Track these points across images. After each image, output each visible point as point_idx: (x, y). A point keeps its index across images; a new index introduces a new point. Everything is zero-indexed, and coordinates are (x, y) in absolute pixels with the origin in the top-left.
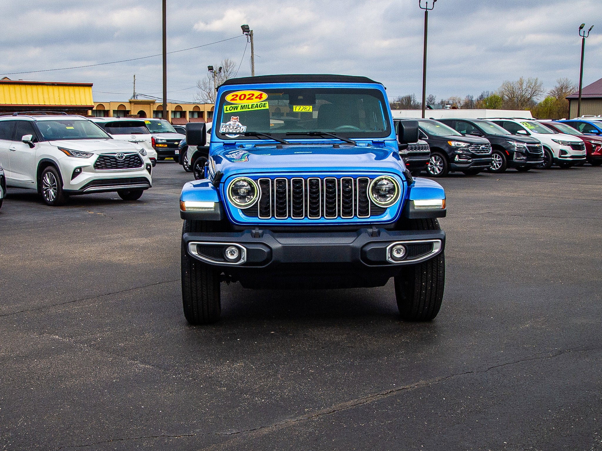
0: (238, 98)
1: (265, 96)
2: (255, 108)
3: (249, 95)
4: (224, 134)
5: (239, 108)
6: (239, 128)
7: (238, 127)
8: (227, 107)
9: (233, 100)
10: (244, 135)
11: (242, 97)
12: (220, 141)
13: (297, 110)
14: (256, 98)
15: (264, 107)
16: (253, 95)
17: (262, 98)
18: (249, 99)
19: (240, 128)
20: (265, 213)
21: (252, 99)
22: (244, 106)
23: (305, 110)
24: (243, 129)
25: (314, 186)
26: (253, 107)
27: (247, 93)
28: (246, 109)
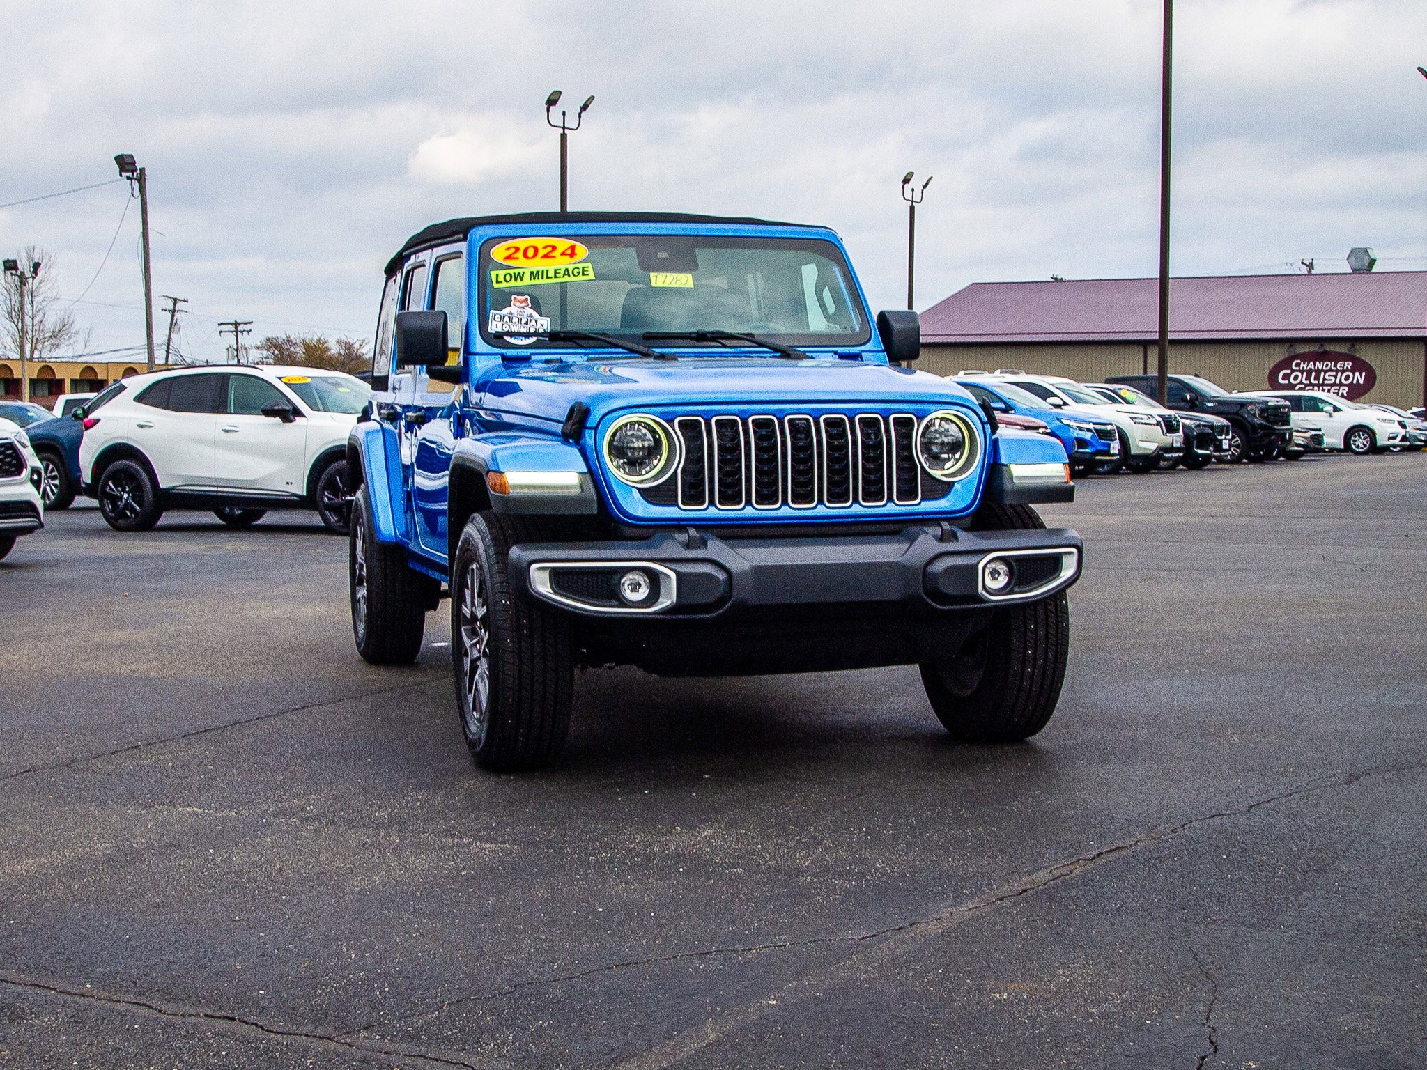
0: (520, 255)
1: (582, 251)
2: (563, 276)
3: (545, 247)
4: (499, 336)
5: (527, 276)
6: (533, 323)
7: (531, 320)
8: (497, 276)
9: (509, 257)
10: (547, 339)
11: (531, 252)
12: (493, 352)
13: (660, 284)
14: (563, 254)
15: (583, 274)
16: (554, 248)
17: (576, 254)
18: (546, 256)
19: (536, 321)
20: (694, 495)
21: (554, 257)
22: (538, 272)
23: (679, 282)
24: (544, 324)
25: (801, 433)
26: (558, 275)
27: (540, 242)
28: (543, 278)
